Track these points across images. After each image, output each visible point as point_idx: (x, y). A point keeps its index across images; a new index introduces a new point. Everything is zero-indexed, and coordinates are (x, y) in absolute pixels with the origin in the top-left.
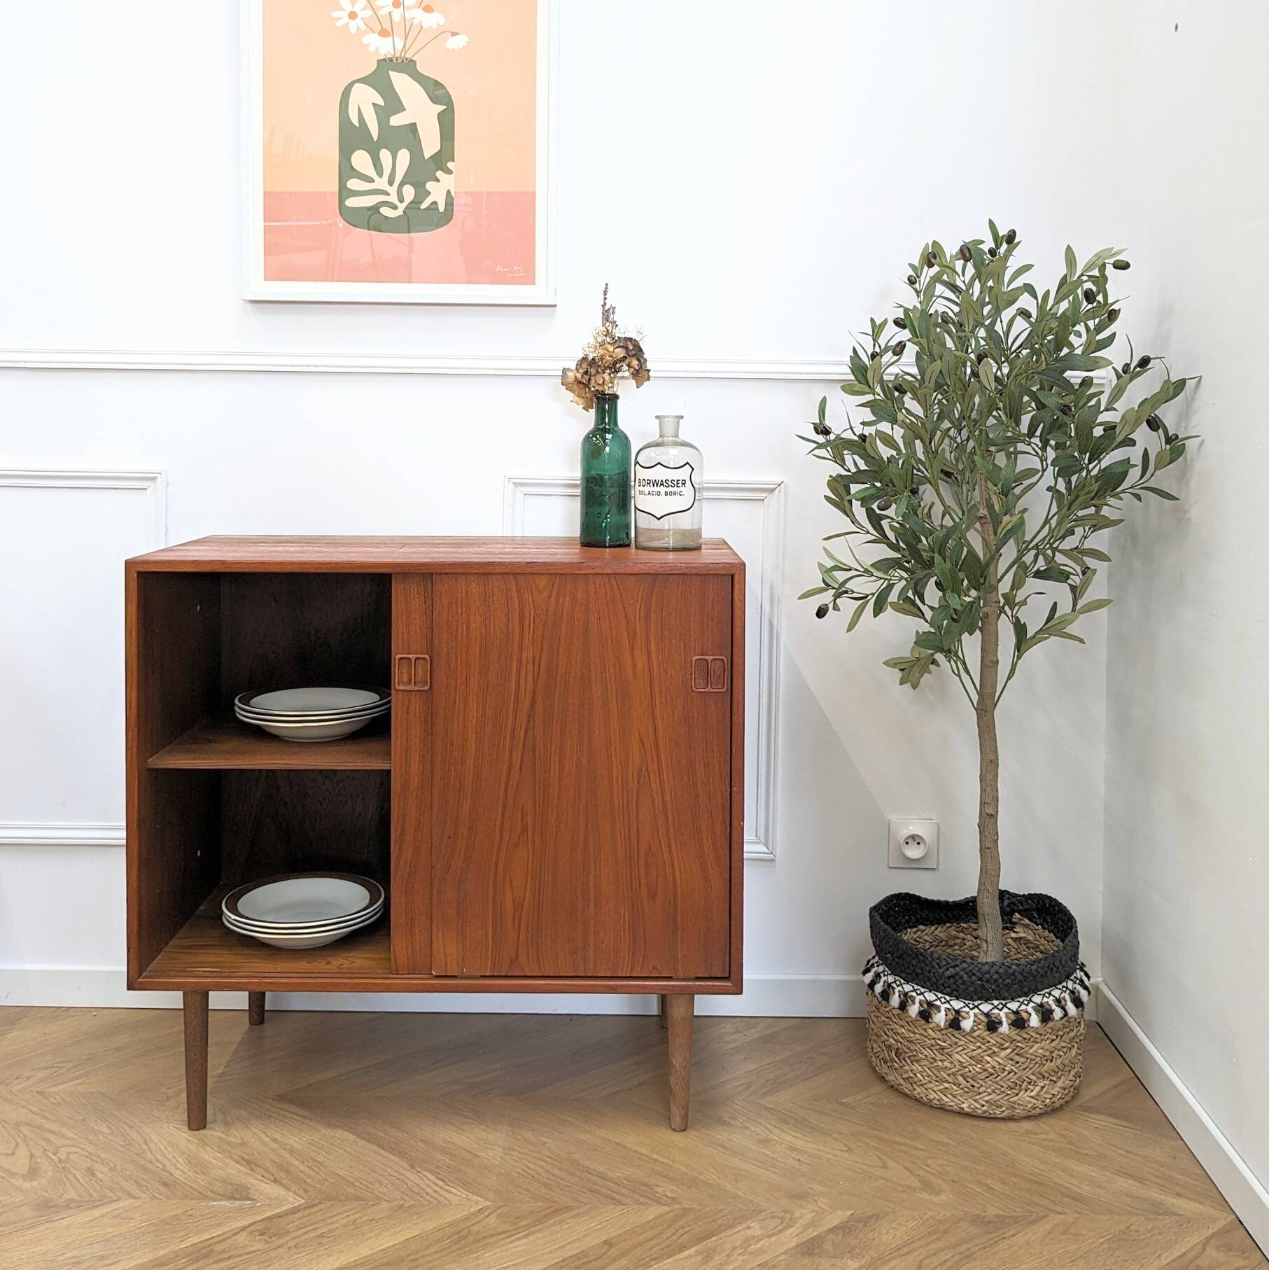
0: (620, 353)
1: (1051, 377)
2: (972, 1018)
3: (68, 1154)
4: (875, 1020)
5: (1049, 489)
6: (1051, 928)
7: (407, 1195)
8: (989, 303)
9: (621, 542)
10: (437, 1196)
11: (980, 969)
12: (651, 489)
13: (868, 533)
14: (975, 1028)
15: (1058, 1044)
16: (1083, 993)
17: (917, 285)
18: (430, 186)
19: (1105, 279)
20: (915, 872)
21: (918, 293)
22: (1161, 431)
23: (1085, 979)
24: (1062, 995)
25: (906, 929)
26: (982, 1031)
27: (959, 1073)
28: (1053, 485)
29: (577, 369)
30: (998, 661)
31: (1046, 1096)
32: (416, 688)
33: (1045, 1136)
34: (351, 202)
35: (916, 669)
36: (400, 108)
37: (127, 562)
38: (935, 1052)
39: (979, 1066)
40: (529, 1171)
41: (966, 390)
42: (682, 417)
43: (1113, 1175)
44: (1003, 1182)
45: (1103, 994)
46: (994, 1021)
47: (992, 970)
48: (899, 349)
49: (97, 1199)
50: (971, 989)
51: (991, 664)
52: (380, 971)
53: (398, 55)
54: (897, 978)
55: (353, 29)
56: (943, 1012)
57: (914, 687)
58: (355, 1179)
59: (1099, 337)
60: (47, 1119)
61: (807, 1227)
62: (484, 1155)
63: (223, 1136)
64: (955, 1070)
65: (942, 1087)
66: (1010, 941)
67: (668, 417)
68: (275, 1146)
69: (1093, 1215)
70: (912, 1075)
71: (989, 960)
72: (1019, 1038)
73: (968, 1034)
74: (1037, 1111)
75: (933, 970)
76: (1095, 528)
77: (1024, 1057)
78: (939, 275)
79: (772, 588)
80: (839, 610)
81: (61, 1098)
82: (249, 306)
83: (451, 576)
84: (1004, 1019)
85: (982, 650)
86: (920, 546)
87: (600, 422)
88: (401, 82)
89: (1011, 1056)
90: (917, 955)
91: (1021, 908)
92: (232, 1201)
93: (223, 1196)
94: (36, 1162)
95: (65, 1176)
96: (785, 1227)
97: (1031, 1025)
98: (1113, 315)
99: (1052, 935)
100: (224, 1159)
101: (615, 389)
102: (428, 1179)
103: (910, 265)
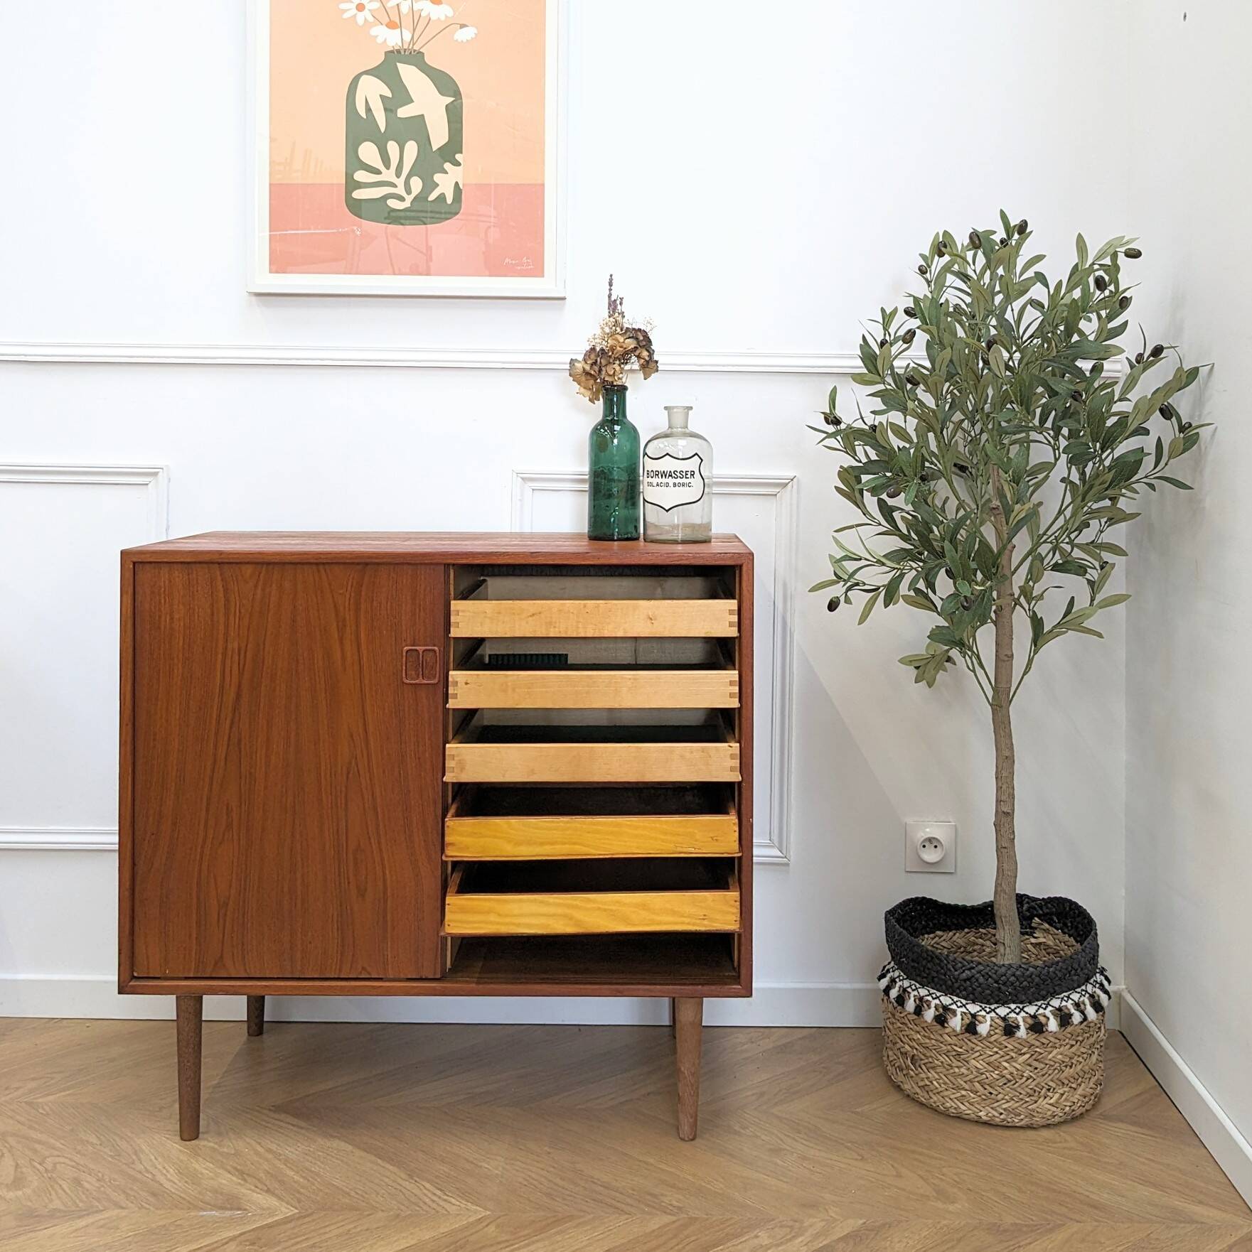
0: (631, 344)
1: (1062, 364)
2: (989, 1023)
3: (55, 1164)
4: (891, 1027)
5: (1063, 480)
6: (1071, 932)
7: (404, 1205)
8: (999, 292)
9: (629, 536)
10: (434, 1205)
11: (996, 971)
12: (660, 480)
13: (880, 524)
14: (992, 1033)
15: (1078, 1050)
16: (1104, 998)
17: (928, 275)
18: (438, 177)
19: (1117, 269)
20: (932, 875)
21: (929, 282)
22: (1174, 419)
23: (1105, 983)
24: (1082, 999)
25: (923, 935)
26: (999, 1036)
27: (976, 1080)
28: (1066, 476)
29: (585, 360)
30: (1013, 655)
31: (1065, 1104)
33: (1065, 1145)
34: (358, 194)
35: (931, 666)
36: (408, 100)
37: (122, 552)
38: (951, 1058)
39: (997, 1072)
40: (531, 1181)
41: (979, 381)
42: (691, 408)
43: (1136, 1184)
44: (1020, 1190)
45: (1125, 1001)
46: (1011, 1025)
47: (1009, 972)
48: (909, 337)
49: (84, 1208)
50: (988, 992)
51: (1006, 659)
53: (406, 47)
54: (913, 982)
55: (360, 21)
56: (959, 1017)
57: (930, 685)
58: (351, 1190)
59: (1110, 325)
60: (35, 1129)
61: (817, 1236)
62: (486, 1166)
63: (216, 1146)
64: (972, 1076)
65: (959, 1095)
66: (1029, 946)
67: (676, 407)
68: (270, 1156)
69: (1112, 1223)
70: (928, 1083)
71: (1007, 962)
72: (1037, 1043)
73: (984, 1038)
74: (1057, 1119)
75: (948, 973)
76: (1111, 521)
77: (1042, 1063)
78: (950, 265)
79: (785, 585)
80: (851, 604)
81: (51, 1109)
82: (254, 299)
84: (1021, 1023)
85: (997, 644)
86: (931, 536)
87: (608, 413)
88: (408, 73)
89: (1028, 1062)
90: (932, 958)
91: (1041, 912)
92: (221, 1212)
93: (214, 1206)
94: (22, 1173)
95: (51, 1186)
96: (794, 1237)
97: (1050, 1029)
98: (1124, 303)
99: (1072, 939)
100: (217, 1169)
101: (624, 380)
102: (425, 1188)
103: (920, 255)
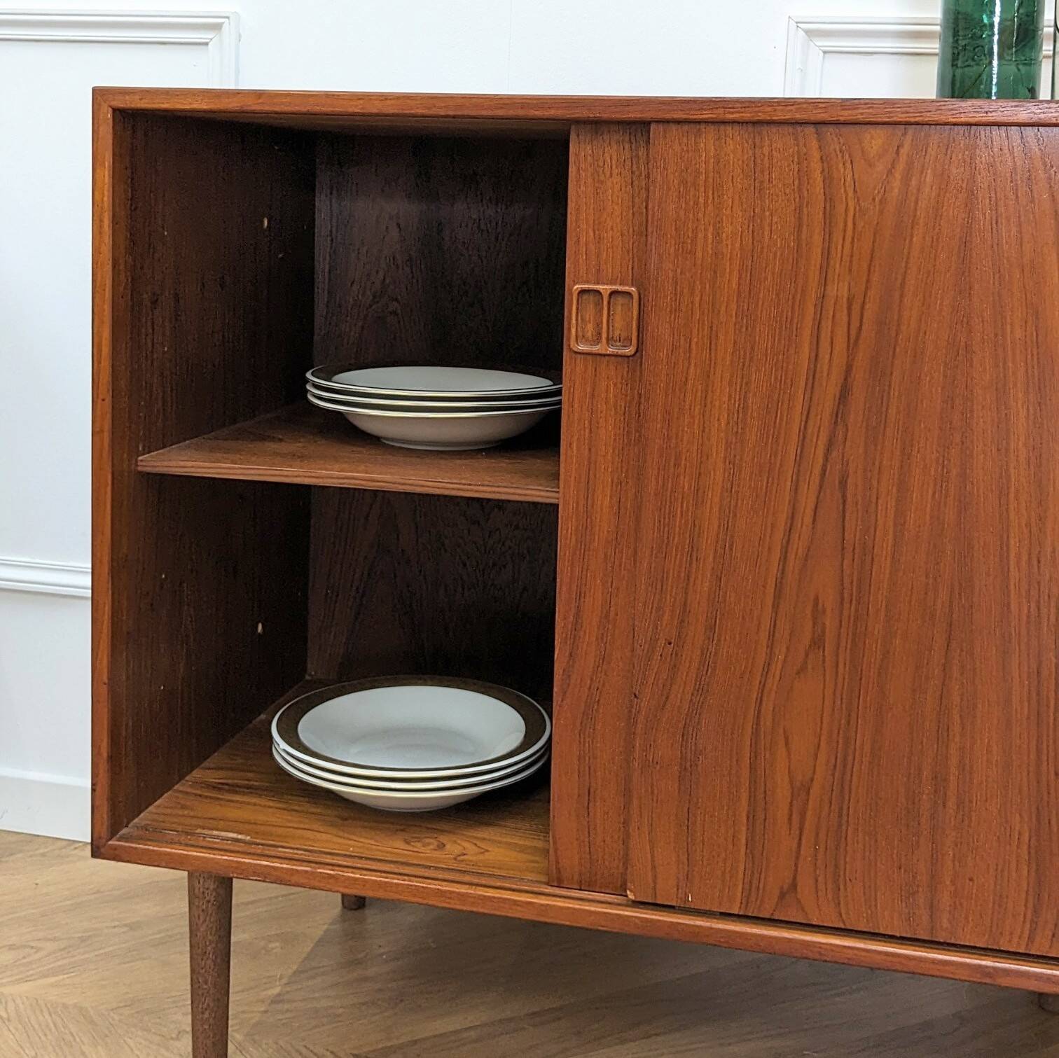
32: (610, 350)
37: (95, 91)
52: (530, 876)
83: (686, 127)
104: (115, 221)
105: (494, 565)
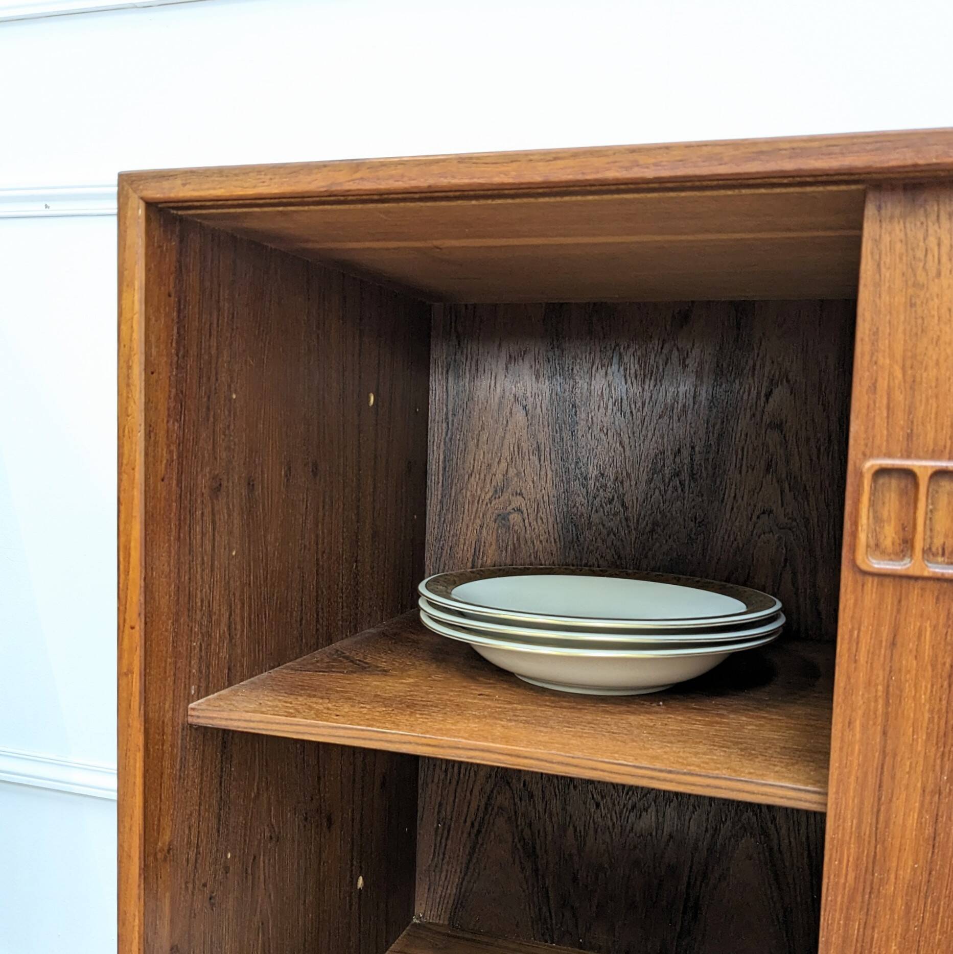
32: (928, 570)
104: (150, 369)
105: (634, 807)
